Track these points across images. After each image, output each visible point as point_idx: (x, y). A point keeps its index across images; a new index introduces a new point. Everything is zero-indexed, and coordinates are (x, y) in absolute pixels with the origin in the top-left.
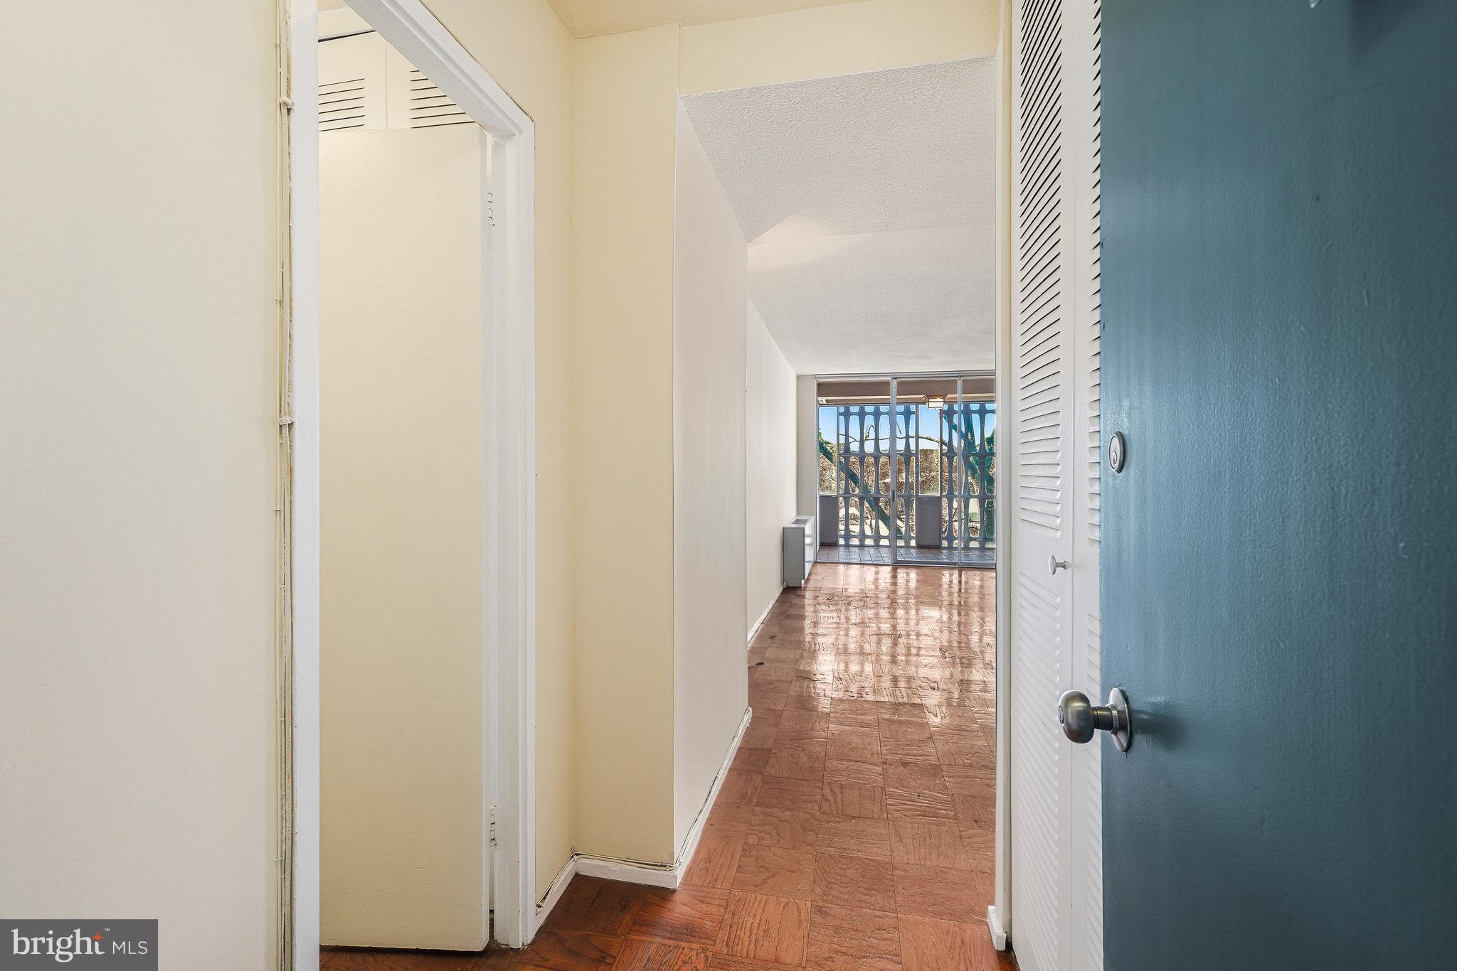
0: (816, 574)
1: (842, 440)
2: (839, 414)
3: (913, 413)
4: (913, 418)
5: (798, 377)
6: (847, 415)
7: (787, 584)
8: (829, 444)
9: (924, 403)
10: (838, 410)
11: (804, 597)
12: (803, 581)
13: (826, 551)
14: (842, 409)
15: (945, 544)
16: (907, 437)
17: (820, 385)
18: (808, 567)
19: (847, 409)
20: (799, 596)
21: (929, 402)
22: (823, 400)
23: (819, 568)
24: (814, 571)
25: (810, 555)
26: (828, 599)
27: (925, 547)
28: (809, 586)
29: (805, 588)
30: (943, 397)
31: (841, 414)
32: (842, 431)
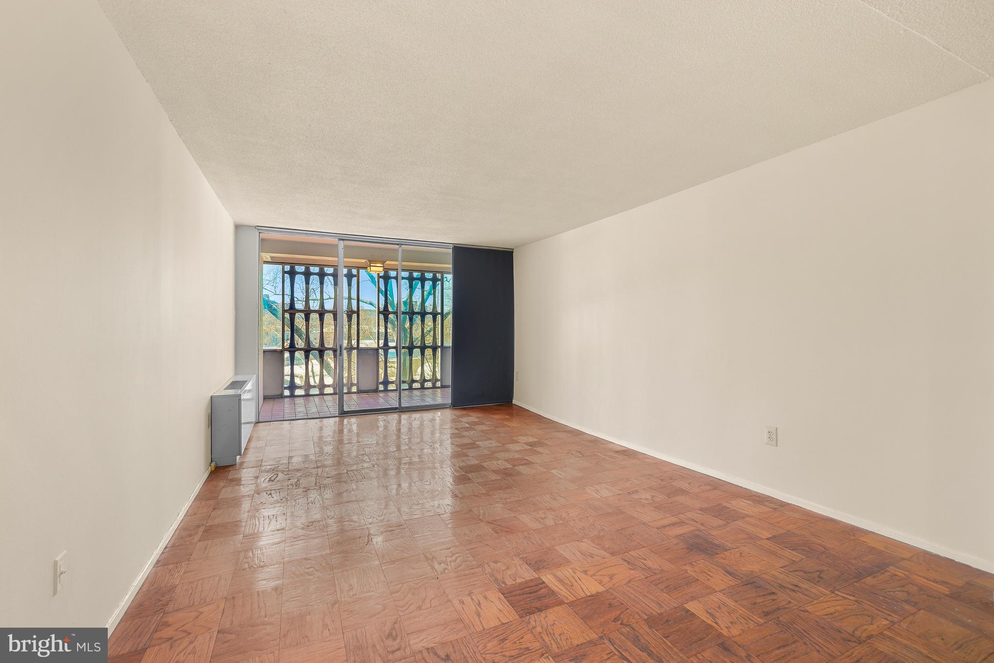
0: (258, 439)
1: (287, 300)
2: (284, 272)
3: (355, 276)
4: (354, 280)
5: (238, 227)
6: (292, 273)
7: (216, 463)
8: (275, 303)
9: (365, 268)
10: (283, 269)
11: (238, 481)
12: (238, 457)
13: (270, 405)
14: (287, 268)
15: (381, 387)
16: (350, 298)
17: (262, 241)
18: (246, 431)
19: (292, 268)
20: (232, 480)
21: (370, 266)
22: (267, 256)
23: (264, 430)
24: (255, 435)
25: (248, 413)
26: (270, 480)
27: (365, 392)
28: (246, 460)
29: (242, 463)
30: (383, 262)
31: (286, 272)
32: (288, 291)
